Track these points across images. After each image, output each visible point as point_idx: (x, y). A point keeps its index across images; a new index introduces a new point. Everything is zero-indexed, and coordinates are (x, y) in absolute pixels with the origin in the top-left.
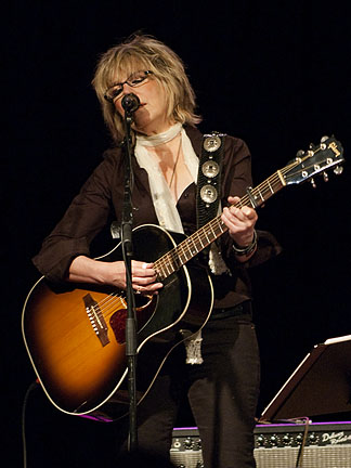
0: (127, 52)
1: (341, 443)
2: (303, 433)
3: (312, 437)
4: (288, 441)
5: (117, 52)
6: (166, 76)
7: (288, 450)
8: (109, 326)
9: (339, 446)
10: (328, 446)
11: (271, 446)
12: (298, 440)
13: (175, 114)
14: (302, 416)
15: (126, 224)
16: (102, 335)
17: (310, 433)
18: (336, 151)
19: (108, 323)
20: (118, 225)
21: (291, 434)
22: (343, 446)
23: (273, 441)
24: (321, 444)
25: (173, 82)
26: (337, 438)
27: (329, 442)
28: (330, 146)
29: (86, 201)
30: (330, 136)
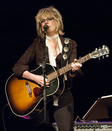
0: (48, 11)
1: (106, 128)
2: (95, 125)
3: (98, 126)
4: (91, 127)
5: (45, 10)
6: (57, 20)
7: (91, 130)
8: (32, 92)
9: (106, 129)
10: (102, 129)
11: (86, 129)
12: (94, 127)
13: (58, 31)
14: (95, 120)
15: (44, 62)
16: (30, 94)
17: (97, 125)
18: (107, 50)
19: (32, 91)
20: (42, 62)
21: (92, 125)
22: (107, 129)
23: (86, 127)
24: (100, 128)
25: (59, 22)
26: (105, 127)
27: (103, 128)
28: (106, 48)
29: (29, 53)
30: (105, 46)
